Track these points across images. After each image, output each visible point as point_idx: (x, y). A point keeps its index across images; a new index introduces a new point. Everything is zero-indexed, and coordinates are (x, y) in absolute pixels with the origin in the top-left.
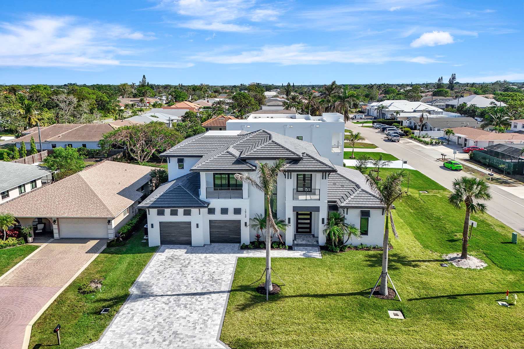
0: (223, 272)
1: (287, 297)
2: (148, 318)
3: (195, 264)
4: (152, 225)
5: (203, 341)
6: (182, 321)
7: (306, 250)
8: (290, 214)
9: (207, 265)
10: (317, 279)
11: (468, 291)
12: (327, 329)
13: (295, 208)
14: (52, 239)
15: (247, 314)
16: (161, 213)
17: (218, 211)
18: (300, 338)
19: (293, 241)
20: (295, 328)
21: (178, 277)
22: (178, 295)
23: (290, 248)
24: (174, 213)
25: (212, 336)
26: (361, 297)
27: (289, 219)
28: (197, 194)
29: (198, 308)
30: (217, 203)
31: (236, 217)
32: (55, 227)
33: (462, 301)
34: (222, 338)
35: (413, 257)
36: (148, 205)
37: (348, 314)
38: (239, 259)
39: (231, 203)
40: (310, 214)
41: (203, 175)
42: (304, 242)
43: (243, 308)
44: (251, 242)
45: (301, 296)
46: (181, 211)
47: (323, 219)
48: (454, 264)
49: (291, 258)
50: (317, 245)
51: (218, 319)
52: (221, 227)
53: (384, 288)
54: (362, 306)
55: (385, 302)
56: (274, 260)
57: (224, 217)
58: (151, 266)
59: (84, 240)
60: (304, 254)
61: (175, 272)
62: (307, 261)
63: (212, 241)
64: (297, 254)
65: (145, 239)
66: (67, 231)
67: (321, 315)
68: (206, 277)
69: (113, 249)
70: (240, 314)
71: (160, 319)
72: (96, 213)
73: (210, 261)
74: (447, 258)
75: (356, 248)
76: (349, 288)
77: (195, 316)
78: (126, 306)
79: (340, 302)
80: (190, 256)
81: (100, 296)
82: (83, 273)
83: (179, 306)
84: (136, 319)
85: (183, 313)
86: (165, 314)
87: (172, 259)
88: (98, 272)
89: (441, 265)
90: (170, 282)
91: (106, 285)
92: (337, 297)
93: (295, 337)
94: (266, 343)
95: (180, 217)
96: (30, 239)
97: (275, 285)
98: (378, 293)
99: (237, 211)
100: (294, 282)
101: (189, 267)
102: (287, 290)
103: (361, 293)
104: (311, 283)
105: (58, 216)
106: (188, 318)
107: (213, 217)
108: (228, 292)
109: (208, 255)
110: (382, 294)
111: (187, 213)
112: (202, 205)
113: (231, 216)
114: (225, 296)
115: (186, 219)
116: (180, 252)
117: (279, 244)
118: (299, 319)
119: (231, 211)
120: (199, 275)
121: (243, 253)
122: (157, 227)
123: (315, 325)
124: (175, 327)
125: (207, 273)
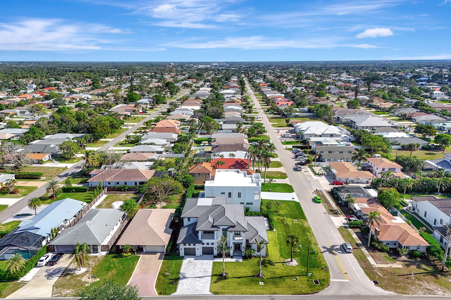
0: (208, 268)
1: (229, 278)
2: (188, 285)
3: (198, 264)
4: (181, 249)
5: (205, 292)
6: (198, 286)
7: (237, 258)
8: (232, 245)
9: (203, 265)
10: (240, 271)
11: (287, 275)
12: (240, 288)
13: (233, 243)
14: (143, 253)
15: (217, 284)
16: (185, 245)
17: (205, 244)
18: (232, 291)
19: (233, 254)
20: (231, 288)
21: (194, 270)
22: (195, 277)
23: (232, 257)
24: (190, 245)
25: (208, 291)
26: (252, 277)
27: (231, 247)
28: (198, 237)
29: (202, 282)
30: (205, 241)
31: (212, 246)
32: (144, 248)
33: (283, 278)
34: (210, 291)
35: (275, 261)
36: (180, 243)
37: (247, 283)
38: (214, 262)
39: (210, 241)
40: (240, 245)
41: (200, 232)
42: (237, 254)
43: (215, 282)
44: (217, 254)
45: (233, 278)
46: (192, 245)
47: (244, 247)
48: (287, 264)
49: (232, 262)
50: (242, 256)
51: (209, 285)
52: (207, 249)
53: (260, 274)
54: (252, 281)
55: (260, 279)
56: (226, 263)
57: (208, 246)
58: (183, 265)
59: (155, 253)
60: (236, 260)
61: (192, 268)
62: (237, 263)
63: (203, 254)
64: (234, 260)
65: (178, 252)
66: (148, 250)
67: (239, 284)
68: (203, 270)
69: (167, 257)
70: (215, 284)
71: (191, 285)
72: (160, 244)
73: (203, 263)
74: (286, 261)
75: (255, 257)
76: (249, 274)
77: (202, 285)
78: (180, 281)
79: (245, 279)
80: (196, 261)
81: (171, 277)
82: (161, 268)
83: (196, 281)
84: (185, 285)
85: (198, 283)
86: (193, 284)
87: (190, 262)
88: (166, 268)
89: (283, 264)
90: (191, 272)
91: (171, 273)
92: (244, 278)
93: (231, 291)
94: (223, 292)
95: (192, 246)
96: (136, 253)
97: (226, 273)
98: (258, 276)
99: (212, 244)
100: (232, 272)
101: (197, 266)
102: (229, 276)
103: (253, 276)
104: (237, 272)
105: (145, 245)
106: (200, 285)
107: (203, 246)
108: (211, 276)
109: (202, 261)
110: (259, 276)
111: (194, 245)
112: (200, 242)
113: (210, 246)
114: (210, 277)
115: (194, 247)
116: (192, 259)
117: (228, 256)
118: (232, 285)
119: (210, 244)
120: (201, 269)
121: (214, 260)
122: (183, 249)
123: (237, 287)
124: (197, 288)
125: (203, 269)
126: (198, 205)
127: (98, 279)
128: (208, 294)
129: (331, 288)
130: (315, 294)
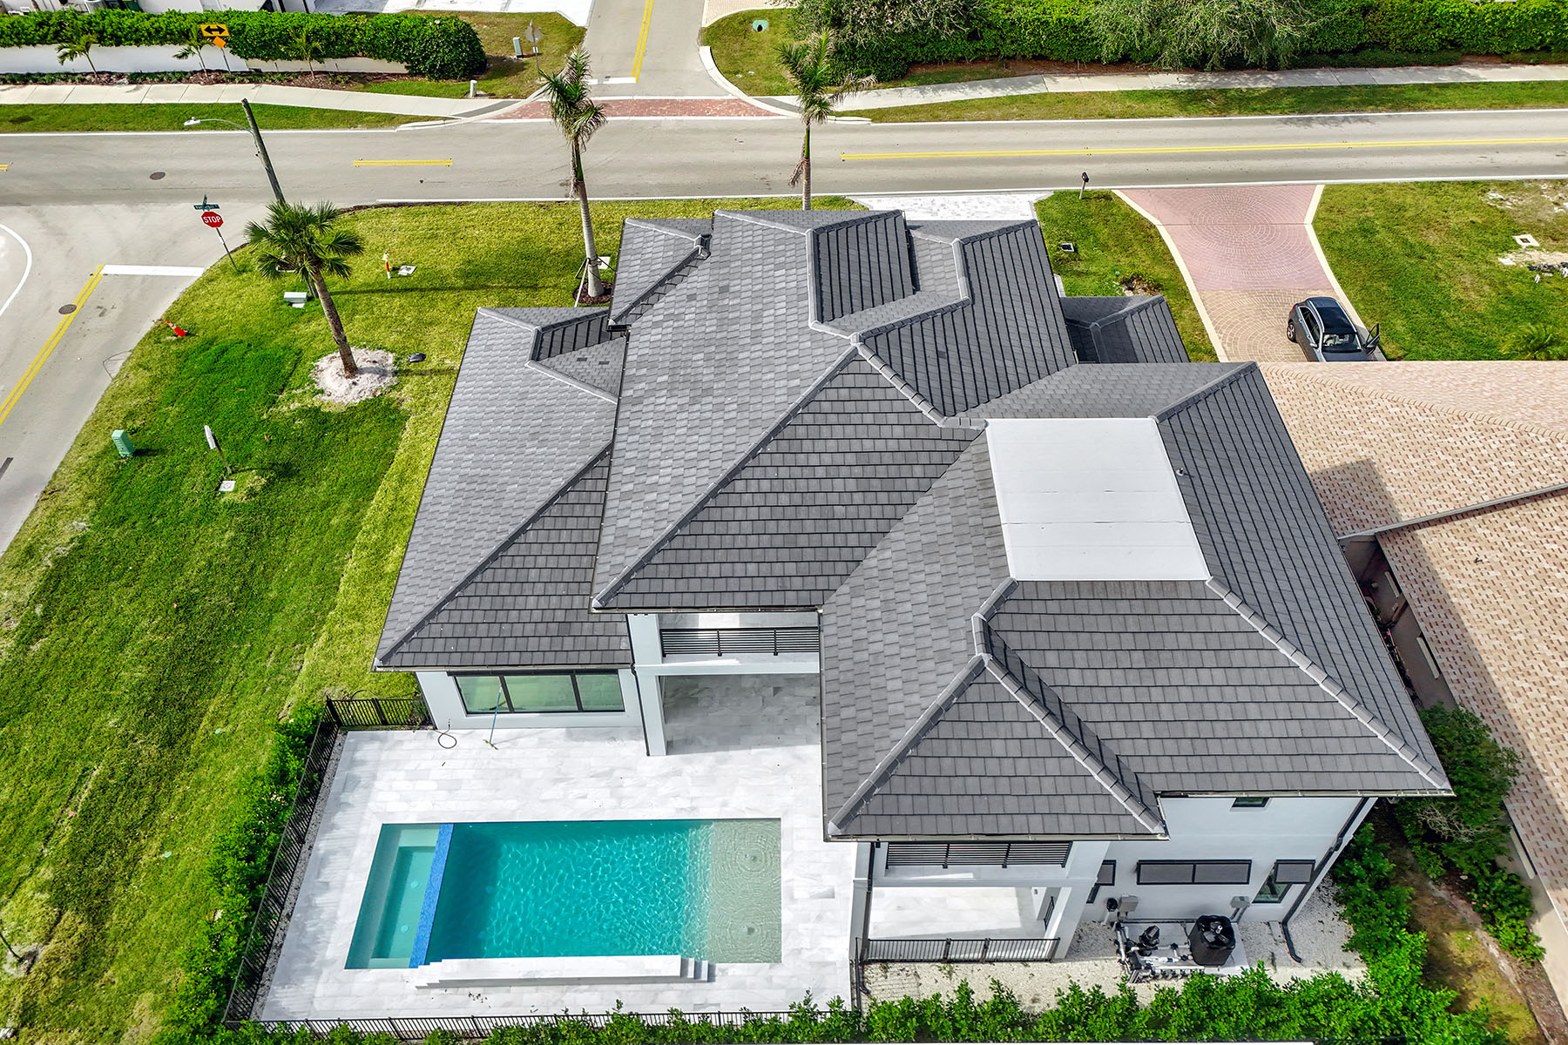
126: (1152, 421)
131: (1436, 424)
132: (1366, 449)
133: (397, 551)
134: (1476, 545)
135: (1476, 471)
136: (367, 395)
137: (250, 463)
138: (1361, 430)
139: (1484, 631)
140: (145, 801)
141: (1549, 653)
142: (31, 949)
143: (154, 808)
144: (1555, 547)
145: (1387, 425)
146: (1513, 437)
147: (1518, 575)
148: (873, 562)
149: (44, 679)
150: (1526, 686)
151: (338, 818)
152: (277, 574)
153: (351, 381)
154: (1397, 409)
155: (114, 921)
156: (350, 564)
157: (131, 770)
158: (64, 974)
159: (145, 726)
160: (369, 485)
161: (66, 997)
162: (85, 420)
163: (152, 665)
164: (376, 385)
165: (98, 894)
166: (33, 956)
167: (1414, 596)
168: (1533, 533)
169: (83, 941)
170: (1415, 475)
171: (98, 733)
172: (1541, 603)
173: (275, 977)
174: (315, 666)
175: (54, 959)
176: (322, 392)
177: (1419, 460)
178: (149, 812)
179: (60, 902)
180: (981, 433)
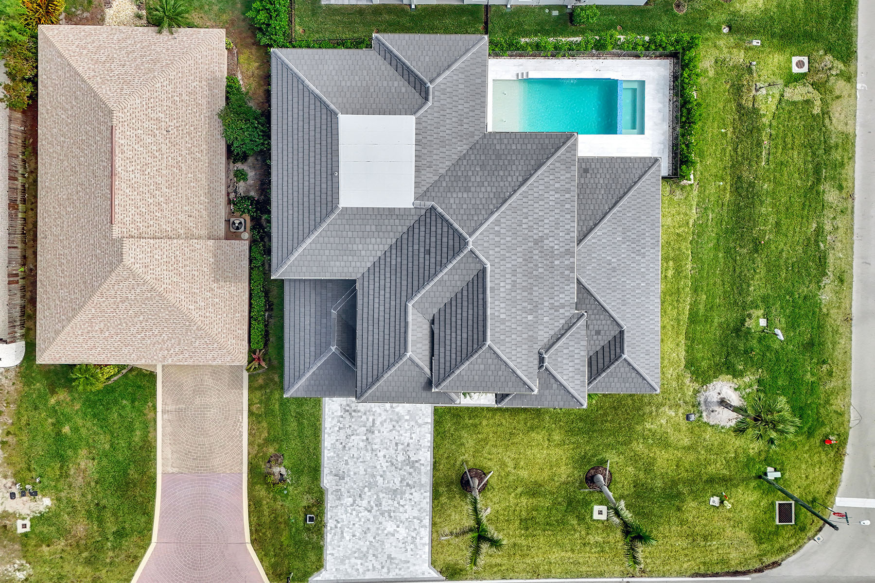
0: (419, 445)
2: (357, 534)
6: (391, 538)
12: (528, 546)
25: (425, 560)
29: (402, 517)
34: (433, 562)
38: (435, 412)
48: (705, 414)
51: (426, 536)
61: (362, 444)
67: (525, 524)
72: (214, 358)
76: (563, 472)
77: (402, 532)
78: (329, 515)
84: (346, 536)
85: (390, 526)
86: (373, 529)
89: (688, 418)
91: (290, 468)
93: (498, 560)
100: (502, 464)
101: (376, 433)
102: (494, 483)
104: (522, 463)
114: (428, 495)
120: (392, 451)
123: (518, 540)
124: (387, 548)
125: (400, 447)
126: (341, 206)
127: (47, 502)
128: (427, 576)
129: (824, 542)
130: (766, 572)
131: (178, 291)
132: (213, 286)
133: (670, 273)
134: (187, 225)
135: (173, 257)
136: (710, 386)
137: (757, 335)
138: (210, 299)
139: (202, 182)
140: (740, 153)
141: (183, 165)
142: (759, 93)
143: (735, 150)
144: (157, 214)
145: (198, 298)
146: (149, 272)
147: (177, 204)
148: (465, 147)
149: (803, 209)
150: (197, 154)
151: (662, 138)
152: (722, 267)
153: (721, 396)
154: (190, 307)
155: (734, 106)
156: (689, 266)
157: (750, 165)
158: (743, 86)
159: (751, 185)
160: (693, 318)
161: (739, 78)
162: (853, 371)
163: (760, 215)
164: (707, 393)
165: (743, 115)
166: (757, 90)
167: (221, 207)
168: (162, 223)
169: (741, 97)
170: (198, 264)
171: (770, 181)
172: (175, 189)
173: (669, 79)
174: (691, 209)
175: (749, 90)
176: (735, 389)
177: (193, 272)
178: (737, 148)
179: (755, 111)
180: (416, 199)
